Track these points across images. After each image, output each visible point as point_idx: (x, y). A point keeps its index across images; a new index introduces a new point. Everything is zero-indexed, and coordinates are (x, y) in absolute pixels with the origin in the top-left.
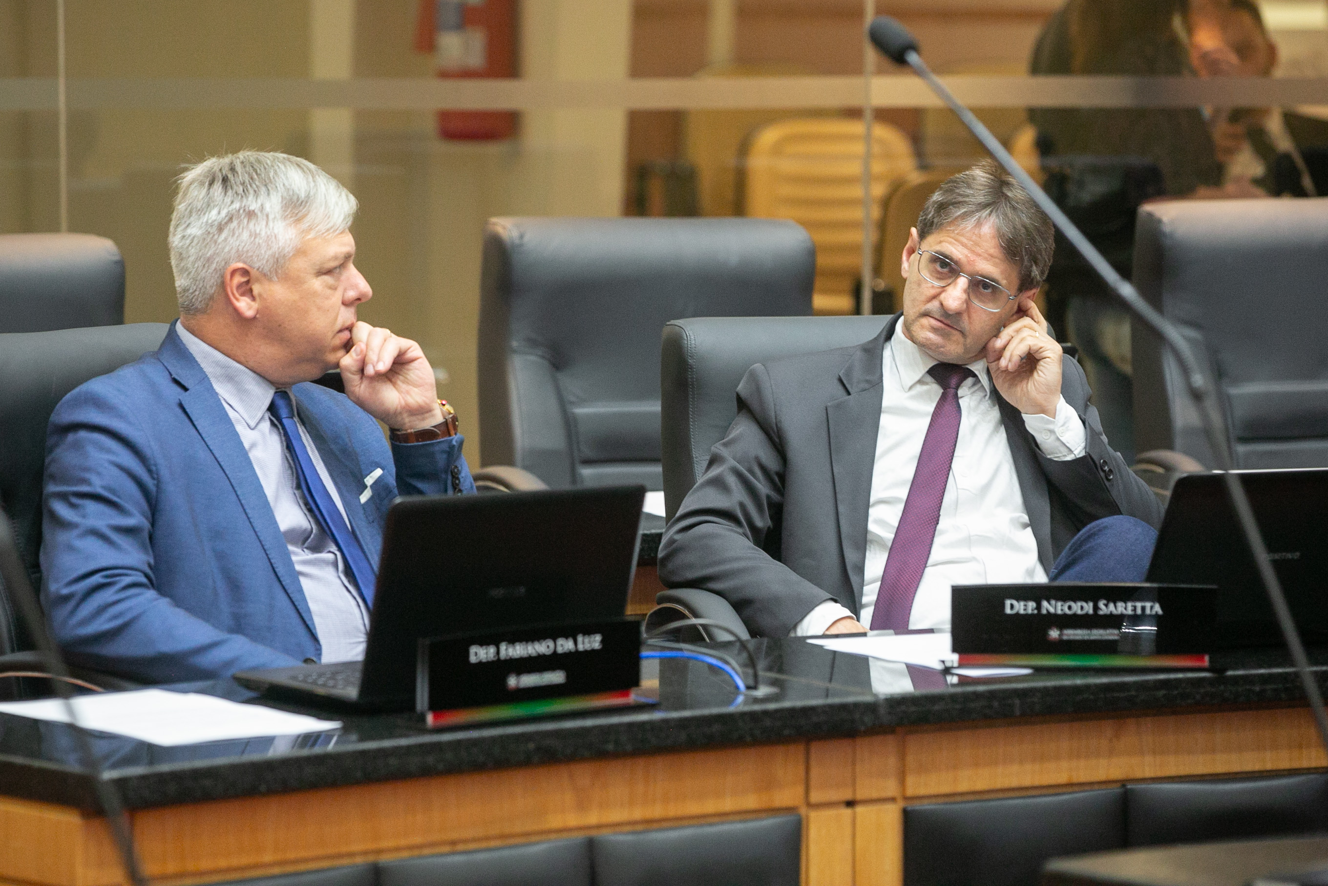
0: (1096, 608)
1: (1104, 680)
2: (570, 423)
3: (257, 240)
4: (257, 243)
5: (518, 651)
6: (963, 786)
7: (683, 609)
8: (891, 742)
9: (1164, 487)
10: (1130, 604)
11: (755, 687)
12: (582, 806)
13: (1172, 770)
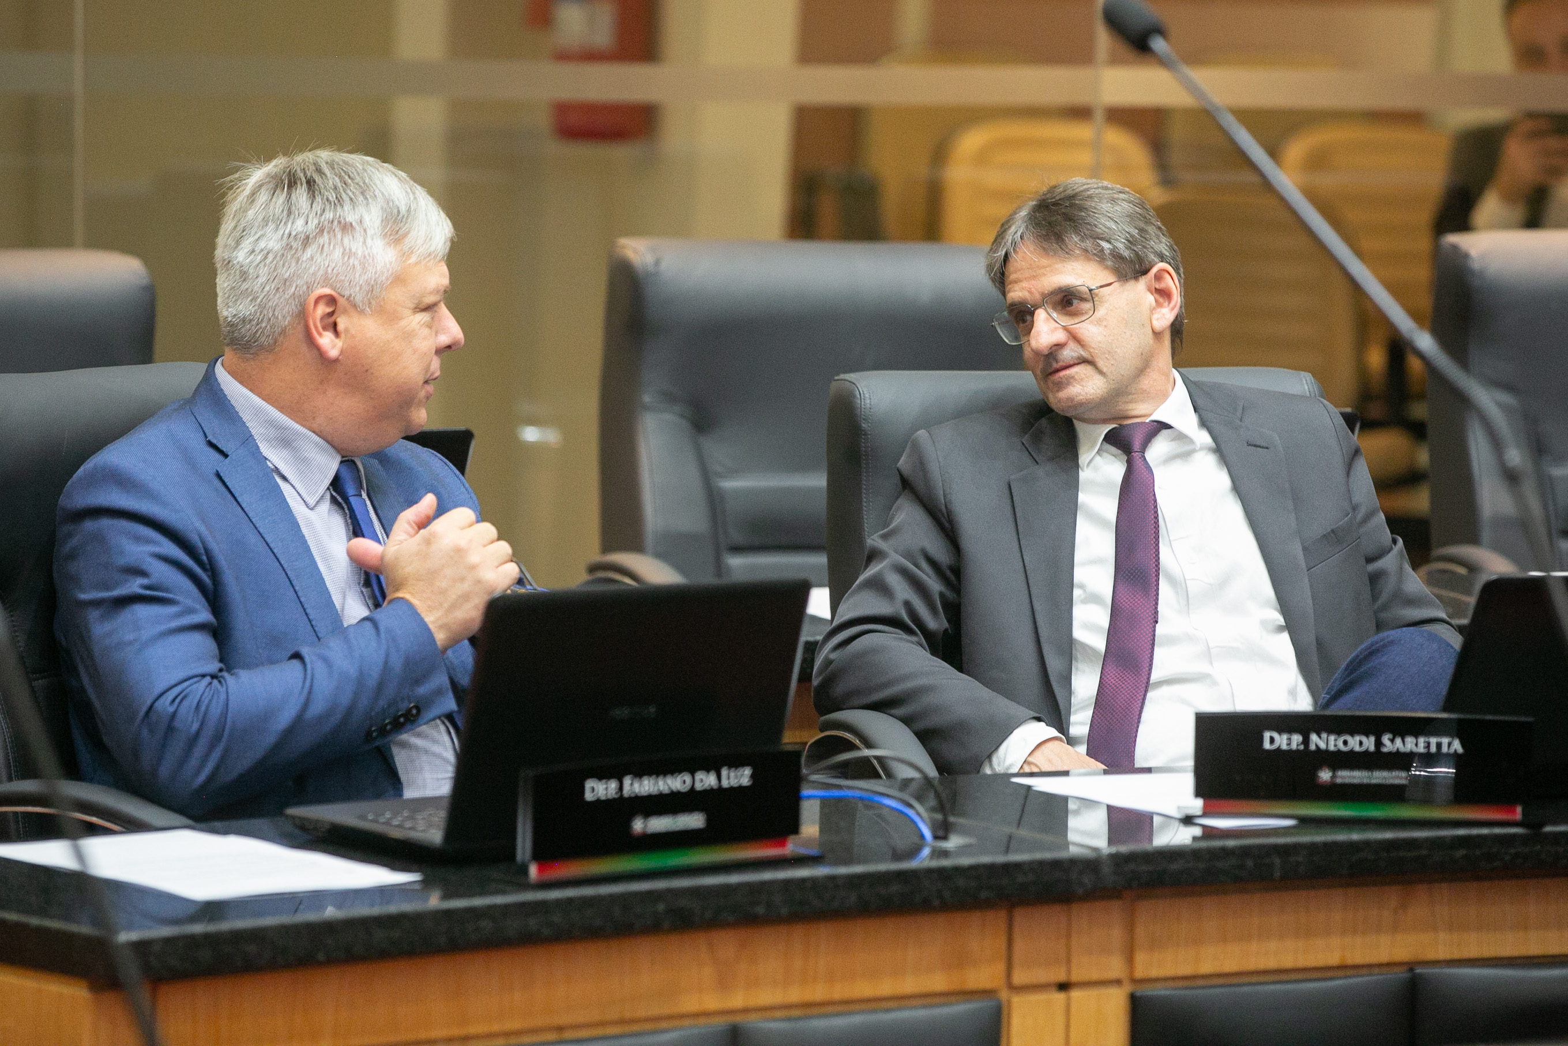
0: (1379, 744)
1: (1388, 835)
2: (714, 499)
3: (351, 261)
4: (351, 264)
5: (646, 786)
6: (1207, 967)
7: (854, 738)
8: (1115, 910)
9: (1468, 592)
10: (1422, 740)
11: (945, 838)
12: (723, 984)
13: (1473, 951)
